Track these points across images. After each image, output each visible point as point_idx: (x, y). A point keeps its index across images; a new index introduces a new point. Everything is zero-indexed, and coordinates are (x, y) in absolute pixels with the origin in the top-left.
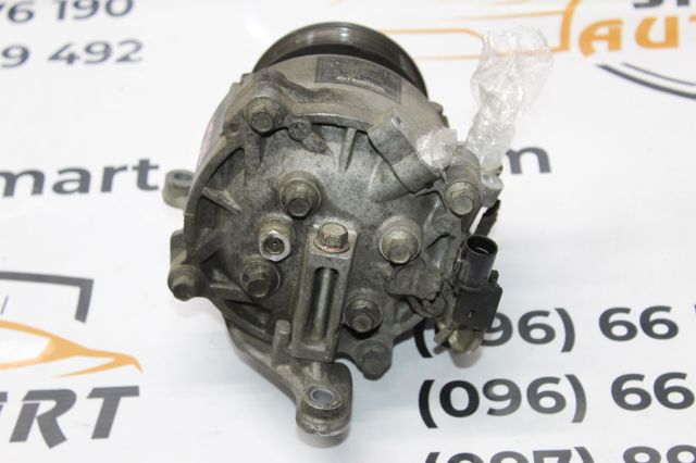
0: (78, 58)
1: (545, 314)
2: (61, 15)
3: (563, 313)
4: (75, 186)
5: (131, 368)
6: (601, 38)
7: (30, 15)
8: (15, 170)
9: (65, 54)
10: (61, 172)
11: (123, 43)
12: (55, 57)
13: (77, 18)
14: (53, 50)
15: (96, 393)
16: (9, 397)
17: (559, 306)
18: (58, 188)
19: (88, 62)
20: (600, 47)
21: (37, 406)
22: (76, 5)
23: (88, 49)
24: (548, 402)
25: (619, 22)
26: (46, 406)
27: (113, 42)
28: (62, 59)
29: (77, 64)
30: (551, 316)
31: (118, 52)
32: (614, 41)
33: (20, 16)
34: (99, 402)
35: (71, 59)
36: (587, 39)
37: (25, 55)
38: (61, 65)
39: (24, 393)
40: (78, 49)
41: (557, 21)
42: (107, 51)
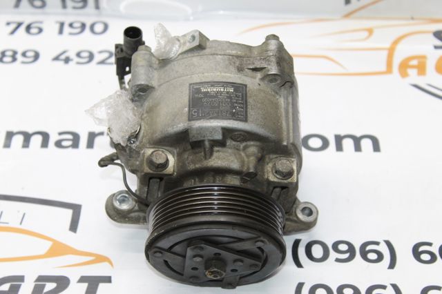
0: (72, 60)
1: (377, 243)
2: (61, 32)
3: (388, 244)
4: (70, 143)
5: (106, 264)
6: (413, 67)
7: (40, 30)
8: (31, 131)
9: (63, 57)
10: (60, 134)
11: (101, 52)
12: (57, 58)
13: (71, 34)
14: (55, 55)
15: (83, 279)
16: (26, 279)
17: (386, 239)
18: (58, 144)
19: (78, 63)
20: (413, 72)
21: (44, 286)
22: (71, 25)
23: (78, 55)
25: (424, 57)
26: (50, 286)
27: (95, 51)
28: (61, 60)
29: (71, 63)
30: (381, 245)
31: (98, 58)
32: (421, 69)
33: (34, 31)
34: (85, 285)
35: (67, 60)
36: (404, 67)
37: (37, 56)
38: (60, 64)
39: (35, 277)
40: (72, 55)
41: (385, 54)
42: (91, 57)
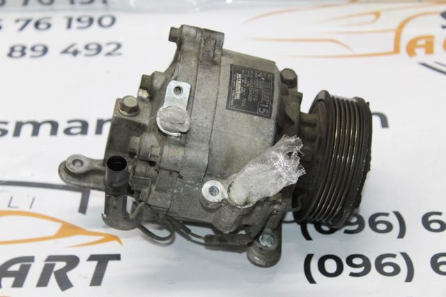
0: (80, 52)
1: (387, 215)
2: (69, 26)
3: (398, 215)
4: (78, 130)
5: (115, 243)
6: (420, 46)
7: (49, 26)
8: (39, 120)
9: (72, 50)
10: (70, 122)
11: (109, 44)
12: (65, 51)
13: (79, 28)
14: (63, 48)
15: (92, 258)
16: (36, 259)
17: (395, 210)
18: (67, 131)
19: (87, 55)
20: (420, 52)
21: (53, 265)
22: (79, 20)
23: (87, 47)
24: (389, 269)
25: (432, 37)
26: (59, 265)
27: (103, 43)
28: (70, 53)
29: (80, 56)
30: (390, 216)
31: (106, 49)
32: (429, 49)
33: (42, 26)
34: (95, 263)
35: (75, 53)
37: (45, 50)
38: (69, 57)
39: (45, 257)
40: (80, 47)
41: (392, 36)
42: (99, 49)
